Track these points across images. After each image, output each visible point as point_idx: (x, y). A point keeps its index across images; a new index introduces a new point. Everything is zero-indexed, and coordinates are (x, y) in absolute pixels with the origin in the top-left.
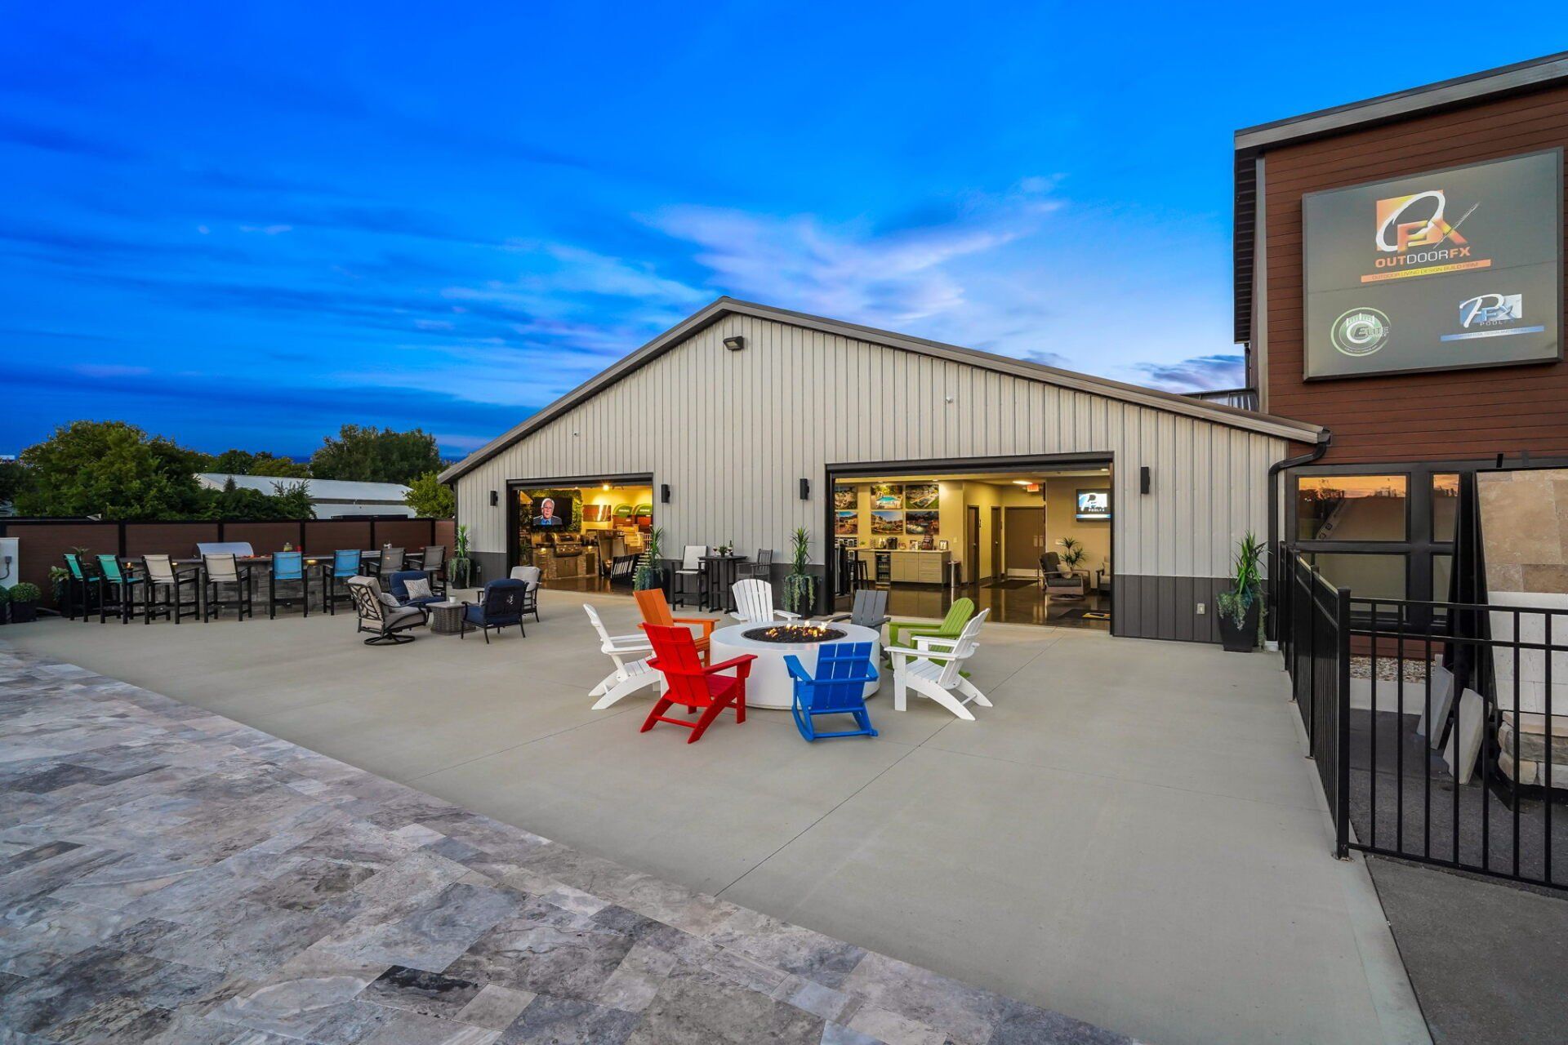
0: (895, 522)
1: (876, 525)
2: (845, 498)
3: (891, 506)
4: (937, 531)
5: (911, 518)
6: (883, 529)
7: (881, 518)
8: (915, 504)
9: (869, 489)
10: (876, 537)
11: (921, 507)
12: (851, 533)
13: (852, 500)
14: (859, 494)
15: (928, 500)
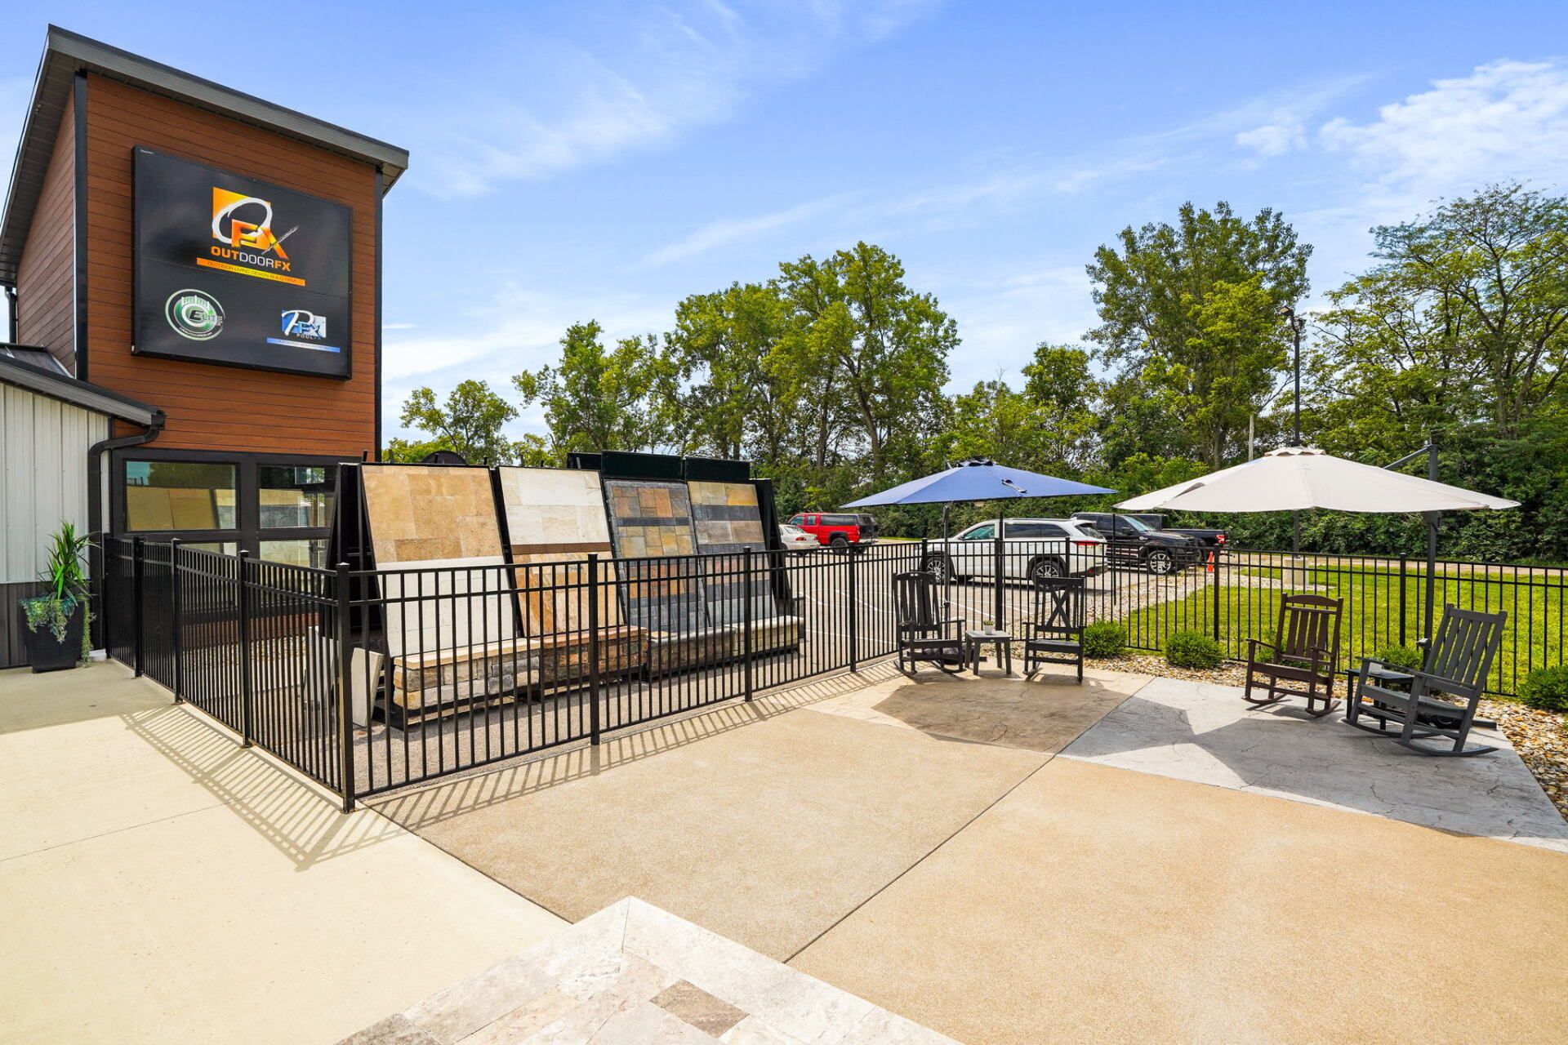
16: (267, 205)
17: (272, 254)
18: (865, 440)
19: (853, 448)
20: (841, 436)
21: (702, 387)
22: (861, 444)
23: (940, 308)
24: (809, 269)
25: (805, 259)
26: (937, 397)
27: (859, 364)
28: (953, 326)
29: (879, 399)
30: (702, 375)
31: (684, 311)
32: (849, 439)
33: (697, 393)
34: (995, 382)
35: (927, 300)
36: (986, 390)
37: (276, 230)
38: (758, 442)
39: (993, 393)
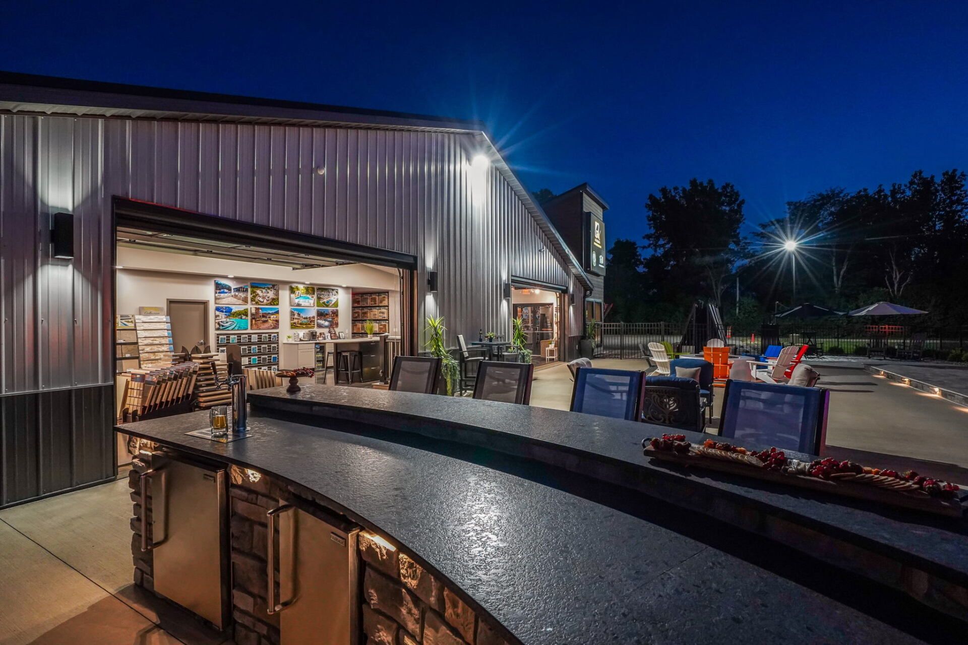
0: (310, 318)
1: (295, 321)
2: (268, 295)
3: (307, 304)
4: (337, 324)
5: (321, 315)
6: (301, 324)
7: (299, 315)
8: (324, 303)
9: (288, 287)
10: (295, 331)
11: (327, 306)
12: (273, 328)
13: (275, 297)
14: (280, 292)
15: (331, 301)
17: (599, 240)
37: (599, 232)
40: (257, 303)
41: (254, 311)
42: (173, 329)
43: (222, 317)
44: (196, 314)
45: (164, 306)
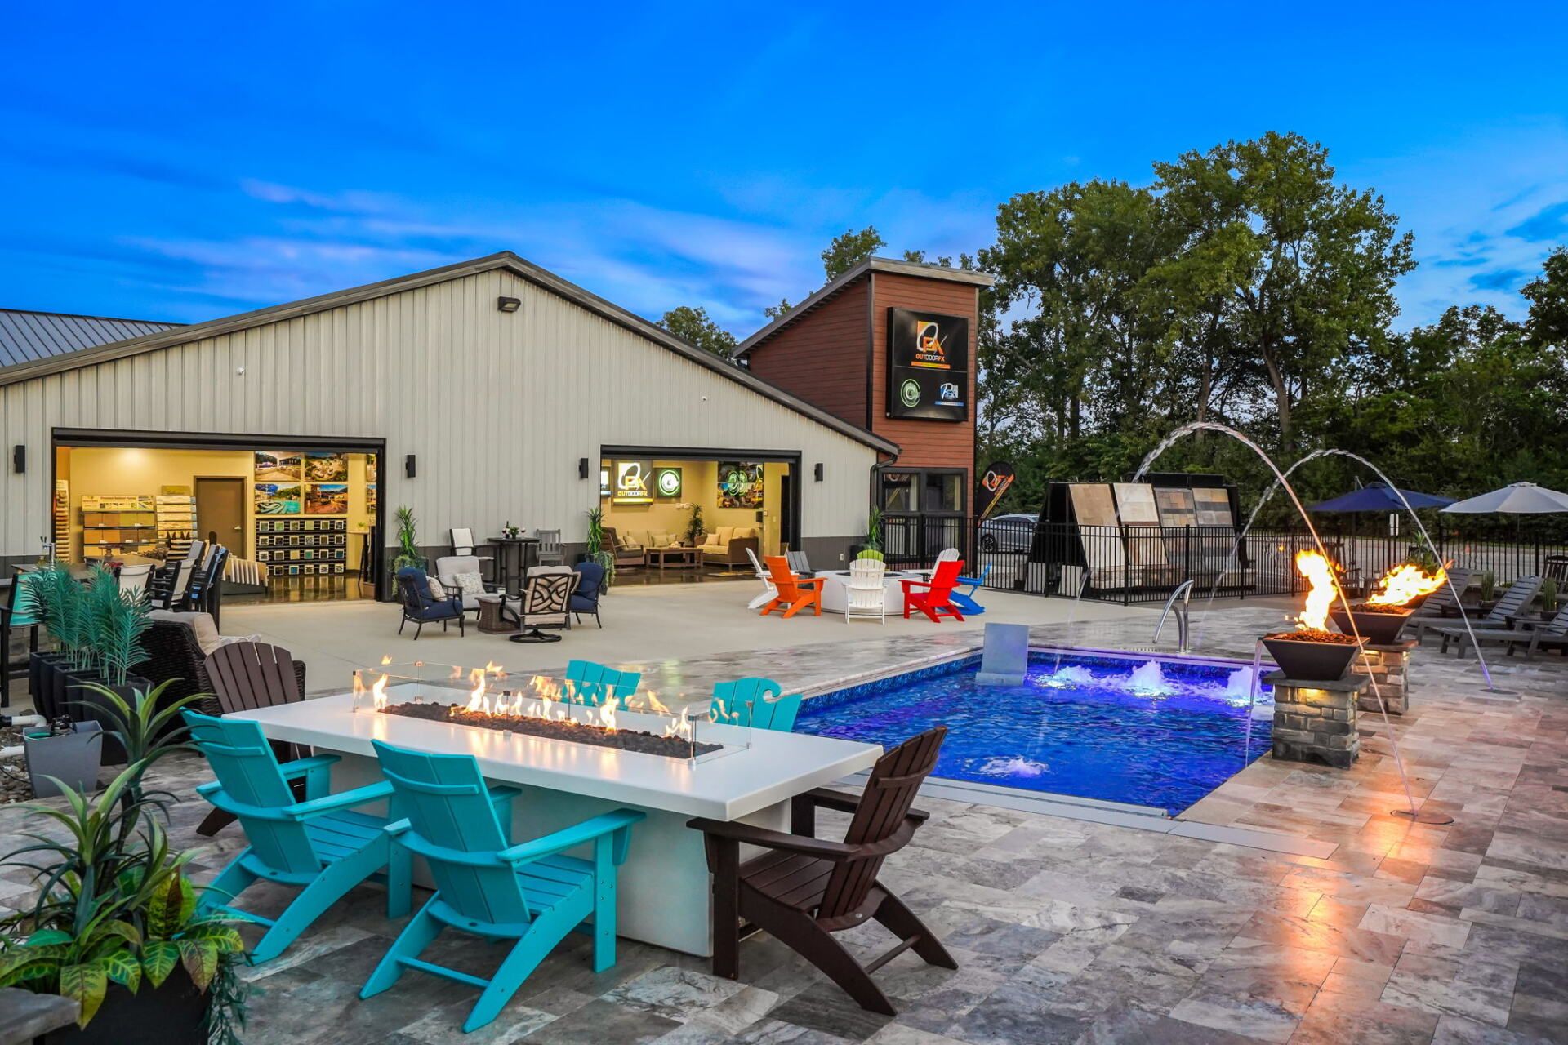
2: (331, 467)
12: (338, 512)
16: (935, 325)
17: (938, 353)
18: (1265, 395)
19: (1246, 406)
20: (1229, 387)
21: (1026, 323)
22: (1260, 401)
23: (1387, 211)
24: (1196, 168)
25: (1188, 154)
26: (1378, 334)
27: (1262, 295)
28: (1406, 244)
29: (1290, 339)
30: (1026, 307)
31: (1006, 219)
32: (1241, 394)
33: (1021, 331)
34: (1476, 307)
35: (1367, 199)
36: (1461, 319)
37: (939, 339)
38: (1110, 396)
39: (1473, 325)
40: (313, 479)
41: (309, 489)
42: (198, 513)
43: (264, 497)
44: (230, 494)
45: (191, 484)
